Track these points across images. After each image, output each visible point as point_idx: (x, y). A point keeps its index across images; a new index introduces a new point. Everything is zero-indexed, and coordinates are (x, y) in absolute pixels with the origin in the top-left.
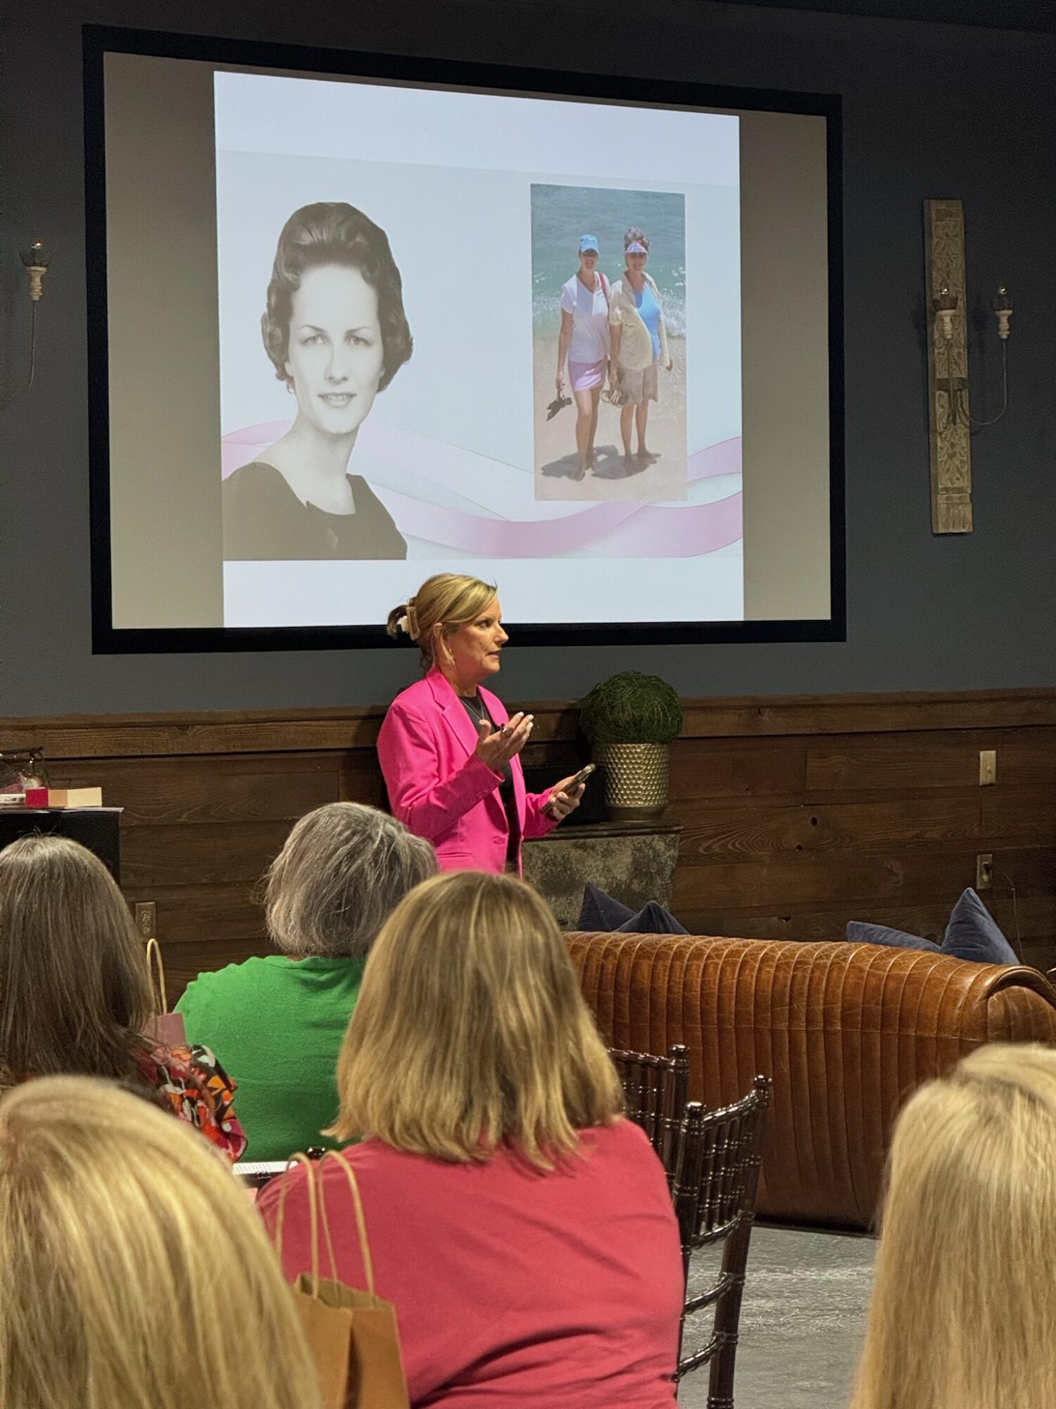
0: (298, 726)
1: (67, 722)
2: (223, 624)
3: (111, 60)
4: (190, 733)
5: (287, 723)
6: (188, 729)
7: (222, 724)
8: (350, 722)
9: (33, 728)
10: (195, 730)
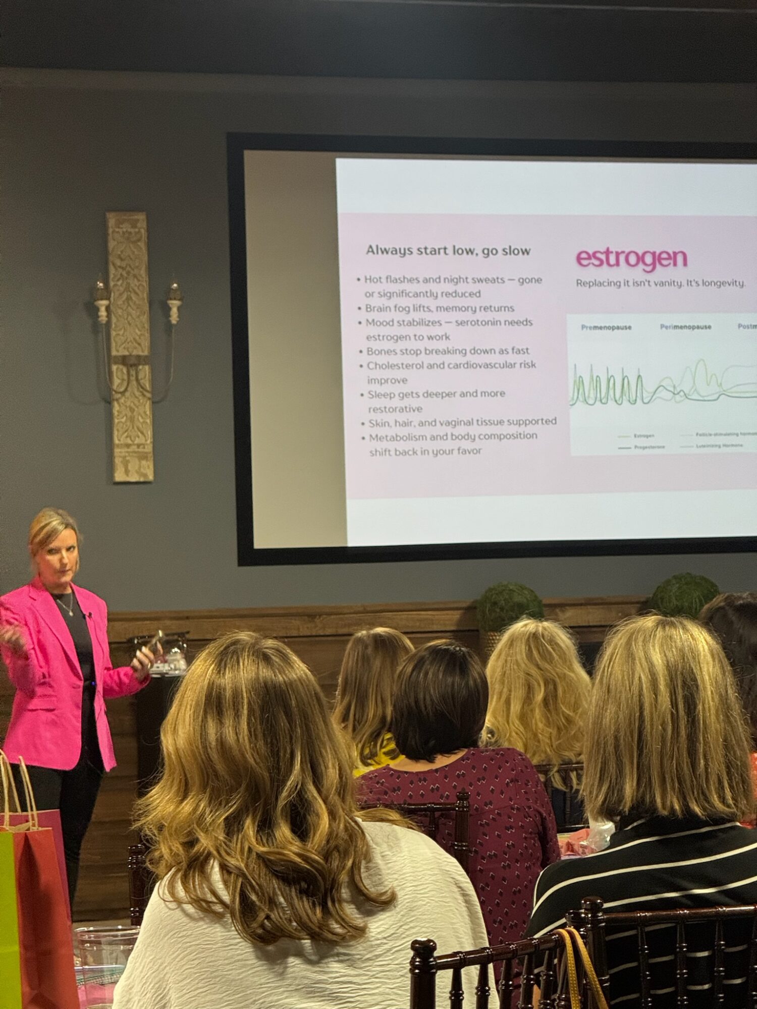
0: (408, 615)
1: (215, 614)
2: (346, 543)
3: (249, 156)
4: (317, 620)
5: (400, 613)
6: (315, 618)
7: (345, 614)
8: (456, 612)
9: (188, 618)
10: (321, 619)
